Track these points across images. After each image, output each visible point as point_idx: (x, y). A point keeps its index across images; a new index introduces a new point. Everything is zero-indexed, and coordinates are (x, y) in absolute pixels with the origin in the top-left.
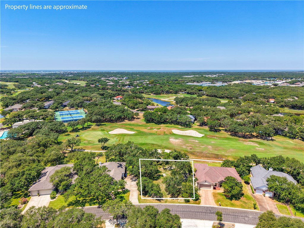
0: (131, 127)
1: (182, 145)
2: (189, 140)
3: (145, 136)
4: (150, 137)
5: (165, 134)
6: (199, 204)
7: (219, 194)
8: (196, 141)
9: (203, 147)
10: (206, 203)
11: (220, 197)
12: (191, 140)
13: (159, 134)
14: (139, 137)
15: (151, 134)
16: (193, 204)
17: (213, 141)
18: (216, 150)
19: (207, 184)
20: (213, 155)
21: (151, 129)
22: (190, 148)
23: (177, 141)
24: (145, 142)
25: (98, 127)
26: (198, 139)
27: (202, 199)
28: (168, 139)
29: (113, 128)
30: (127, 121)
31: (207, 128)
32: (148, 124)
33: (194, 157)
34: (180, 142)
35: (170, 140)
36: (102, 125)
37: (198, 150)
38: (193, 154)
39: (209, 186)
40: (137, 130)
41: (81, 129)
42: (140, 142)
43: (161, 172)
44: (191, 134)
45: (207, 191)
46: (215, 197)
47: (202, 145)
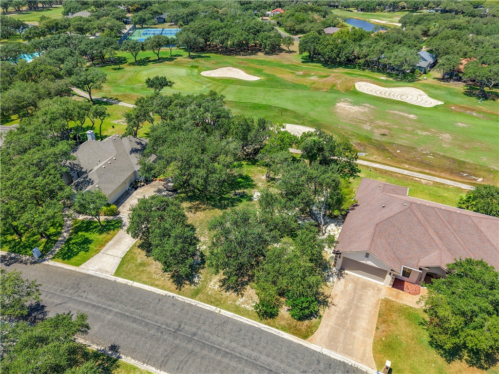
0: (259, 67)
1: (364, 122)
2: (391, 112)
3: (277, 90)
4: (290, 93)
5: (333, 89)
6: (305, 337)
7: (407, 313)
8: (412, 116)
9: (424, 133)
10: (332, 343)
11: (404, 330)
12: (396, 111)
13: (317, 89)
14: (262, 89)
15: (295, 86)
16: (283, 329)
17: (462, 123)
18: (461, 147)
19: (369, 263)
20: (447, 163)
21: (306, 75)
22: (383, 131)
23: (356, 109)
24: (269, 103)
25: (191, 60)
26: (419, 112)
27: (328, 319)
28: (332, 103)
29: (217, 65)
30: (261, 56)
31: (460, 87)
32: (305, 66)
33: (380, 159)
34: (363, 113)
35: (338, 105)
36: (202, 57)
37: (403, 140)
38: (381, 148)
39: (380, 273)
40: (267, 75)
41: (153, 61)
42: (256, 101)
43: (253, 186)
44: (404, 97)
45: (365, 286)
46: (384, 322)
47: (424, 129)
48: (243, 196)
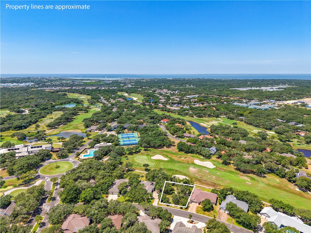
0: (166, 154)
1: (196, 174)
2: (203, 170)
3: (173, 163)
4: (177, 165)
5: (188, 163)
6: (187, 211)
7: (200, 207)
8: (208, 171)
9: (210, 176)
10: (191, 211)
11: (200, 209)
12: (204, 170)
13: (184, 163)
14: (170, 163)
15: (179, 162)
16: (184, 210)
17: (218, 173)
18: (217, 180)
19: (195, 201)
20: (213, 184)
21: (180, 157)
22: (200, 176)
23: (194, 169)
24: (173, 168)
25: (145, 152)
27: (190, 209)
28: (188, 168)
29: (155, 154)
30: (165, 148)
31: (221, 161)
32: (179, 153)
33: (199, 184)
34: (196, 171)
35: (190, 168)
36: (148, 150)
37: (204, 178)
38: (199, 181)
39: (196, 202)
40: (170, 158)
41: (134, 153)
42: (169, 168)
43: (174, 190)
44: (207, 165)
45: (195, 205)
46: (197, 209)
47: (209, 175)
48: (173, 192)
